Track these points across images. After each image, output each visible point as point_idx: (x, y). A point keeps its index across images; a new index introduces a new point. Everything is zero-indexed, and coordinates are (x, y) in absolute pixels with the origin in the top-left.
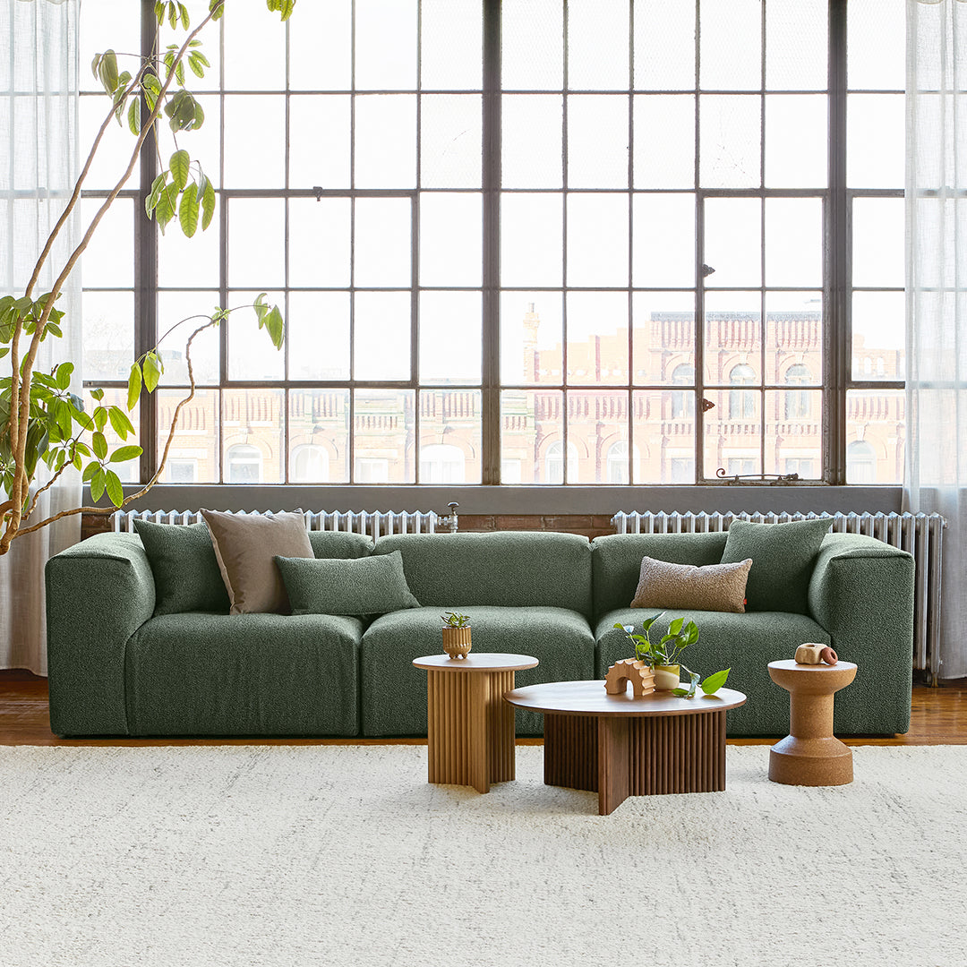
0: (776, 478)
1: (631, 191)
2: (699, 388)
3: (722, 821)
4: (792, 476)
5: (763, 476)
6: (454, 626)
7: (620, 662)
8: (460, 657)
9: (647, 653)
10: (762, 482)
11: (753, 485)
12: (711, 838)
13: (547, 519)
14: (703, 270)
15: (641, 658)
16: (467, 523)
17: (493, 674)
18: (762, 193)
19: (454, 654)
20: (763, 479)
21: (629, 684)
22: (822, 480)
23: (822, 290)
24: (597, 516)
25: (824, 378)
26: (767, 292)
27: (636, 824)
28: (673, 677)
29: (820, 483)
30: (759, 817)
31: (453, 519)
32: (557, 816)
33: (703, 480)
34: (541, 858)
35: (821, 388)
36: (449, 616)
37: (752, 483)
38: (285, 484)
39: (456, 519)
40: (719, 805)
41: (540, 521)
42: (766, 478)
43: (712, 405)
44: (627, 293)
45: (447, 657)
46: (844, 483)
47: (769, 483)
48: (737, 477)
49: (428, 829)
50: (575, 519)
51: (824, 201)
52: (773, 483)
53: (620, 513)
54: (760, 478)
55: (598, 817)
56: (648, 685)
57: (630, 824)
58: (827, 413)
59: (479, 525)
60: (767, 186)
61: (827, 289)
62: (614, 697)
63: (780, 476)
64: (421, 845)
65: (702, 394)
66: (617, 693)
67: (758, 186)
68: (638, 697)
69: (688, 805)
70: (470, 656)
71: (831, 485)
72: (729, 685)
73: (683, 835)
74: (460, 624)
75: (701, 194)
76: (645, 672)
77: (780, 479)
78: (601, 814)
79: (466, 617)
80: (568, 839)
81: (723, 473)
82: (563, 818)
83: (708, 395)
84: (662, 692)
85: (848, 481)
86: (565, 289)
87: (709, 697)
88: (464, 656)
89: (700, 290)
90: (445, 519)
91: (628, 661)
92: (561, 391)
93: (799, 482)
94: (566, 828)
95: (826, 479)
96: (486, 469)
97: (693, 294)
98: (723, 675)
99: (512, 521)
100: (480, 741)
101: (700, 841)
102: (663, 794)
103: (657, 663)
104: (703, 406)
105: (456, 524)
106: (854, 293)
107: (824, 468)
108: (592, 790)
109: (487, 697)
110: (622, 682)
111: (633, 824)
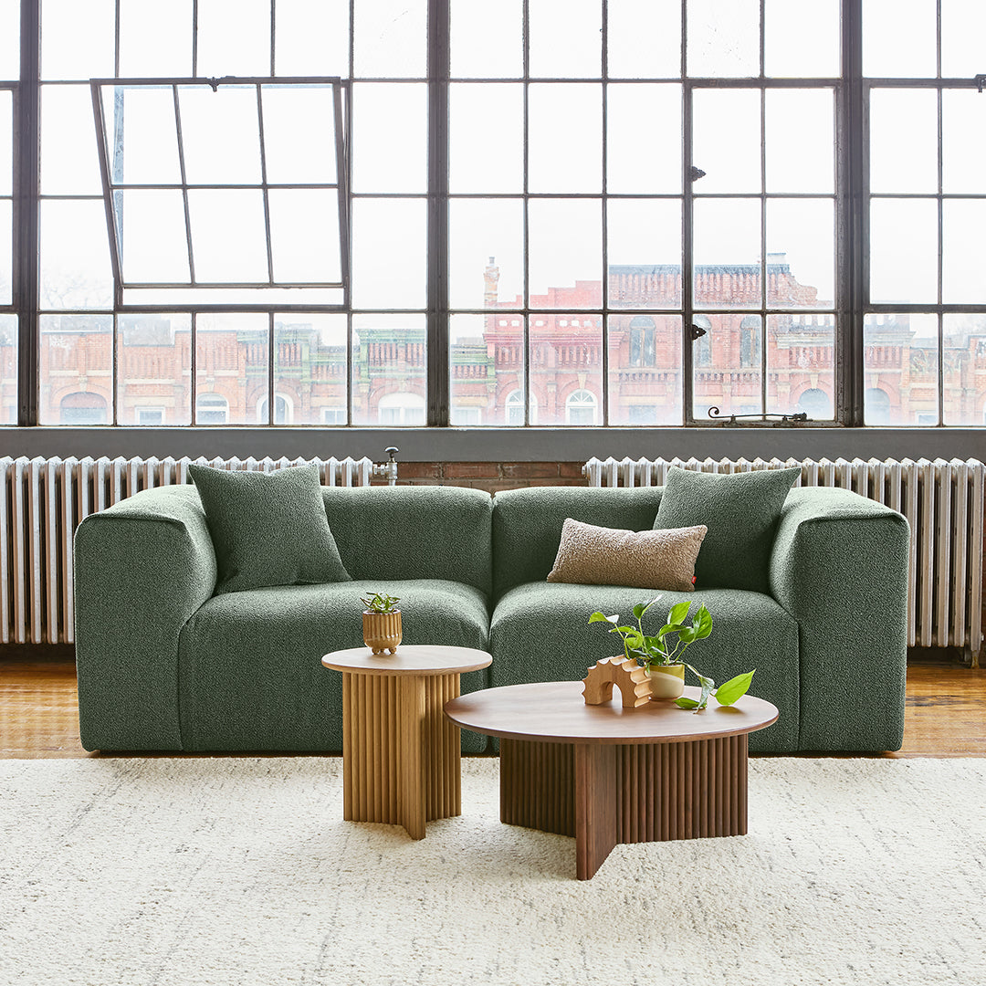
0: (781, 418)
1: (605, 80)
2: (687, 312)
3: (751, 892)
4: (799, 416)
5: (764, 416)
6: (378, 611)
7: (604, 661)
8: (387, 651)
9: (640, 649)
10: (763, 424)
11: (751, 426)
12: (741, 926)
13: (506, 467)
14: (691, 174)
15: (632, 655)
16: (410, 472)
17: (430, 678)
18: (762, 83)
19: (378, 649)
20: (765, 420)
21: (616, 690)
22: (836, 420)
23: (834, 197)
24: (566, 463)
25: (838, 300)
26: (768, 199)
27: (630, 896)
28: (675, 681)
29: (834, 424)
30: (804, 884)
31: (391, 467)
32: (518, 881)
33: (692, 420)
34: (493, 967)
35: (834, 312)
36: (372, 597)
37: (751, 424)
38: (191, 426)
39: (395, 468)
40: (742, 858)
41: (497, 470)
42: (768, 418)
43: (702, 332)
44: (601, 200)
45: (368, 651)
46: (861, 424)
47: (771, 424)
48: (733, 417)
49: (333, 905)
50: (538, 467)
51: (836, 92)
52: (777, 424)
53: (594, 461)
54: (761, 418)
55: (576, 884)
56: (642, 693)
57: (622, 896)
58: (841, 341)
59: (423, 473)
60: (768, 74)
61: (841, 196)
62: (595, 709)
63: (785, 416)
64: (319, 939)
65: (691, 320)
66: (598, 704)
67: (756, 74)
68: (629, 709)
69: (700, 861)
70: (401, 650)
71: (846, 426)
72: (753, 691)
73: (699, 918)
74: (387, 607)
75: (689, 84)
76: (638, 675)
77: (785, 419)
78: (580, 877)
79: (396, 599)
80: (534, 927)
81: (717, 412)
82: (527, 885)
83: (698, 321)
84: (662, 702)
85: (867, 421)
86: (526, 196)
87: (727, 710)
88: (392, 651)
89: (688, 197)
90: (382, 467)
91: (615, 661)
92: (522, 316)
93: (807, 423)
94: (531, 905)
95: (841, 419)
96: (431, 407)
97: (680, 201)
98: (745, 679)
99: (463, 470)
100: (412, 766)
101: (727, 932)
102: (663, 840)
103: (655, 662)
104: (692, 333)
105: (395, 473)
106: (873, 201)
107: (838, 406)
108: (565, 834)
109: (422, 710)
110: (606, 688)
111: (626, 898)
